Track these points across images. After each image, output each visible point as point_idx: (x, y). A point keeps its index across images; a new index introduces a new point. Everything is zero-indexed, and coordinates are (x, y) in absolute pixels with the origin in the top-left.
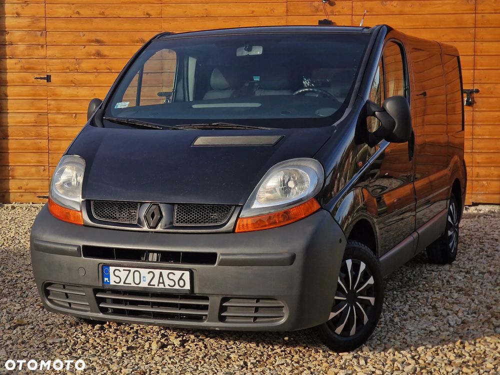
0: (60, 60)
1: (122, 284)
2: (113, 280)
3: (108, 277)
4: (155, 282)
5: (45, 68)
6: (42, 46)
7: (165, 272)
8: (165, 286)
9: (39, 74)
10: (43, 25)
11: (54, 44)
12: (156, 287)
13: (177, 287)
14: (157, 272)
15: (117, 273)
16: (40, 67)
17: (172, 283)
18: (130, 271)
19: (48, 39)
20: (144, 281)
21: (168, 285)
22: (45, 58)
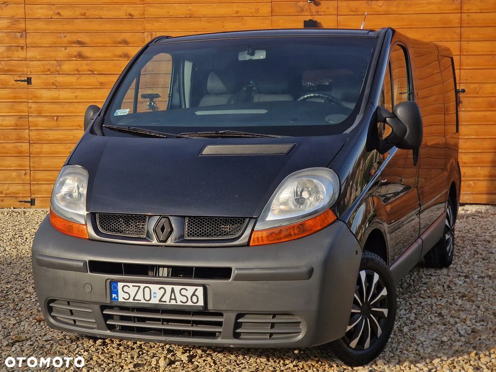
0: (40, 62)
1: (131, 300)
2: (121, 297)
3: (117, 293)
4: (166, 298)
5: (25, 70)
6: (22, 48)
7: (177, 288)
8: (176, 302)
9: (19, 77)
10: (22, 26)
11: (34, 45)
12: (168, 303)
13: (189, 303)
14: (168, 288)
15: (126, 289)
16: (21, 69)
17: (184, 299)
18: (139, 287)
19: (29, 41)
20: (155, 297)
21: (181, 301)
22: (25, 59)
